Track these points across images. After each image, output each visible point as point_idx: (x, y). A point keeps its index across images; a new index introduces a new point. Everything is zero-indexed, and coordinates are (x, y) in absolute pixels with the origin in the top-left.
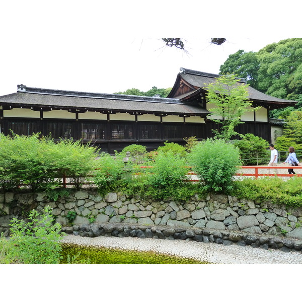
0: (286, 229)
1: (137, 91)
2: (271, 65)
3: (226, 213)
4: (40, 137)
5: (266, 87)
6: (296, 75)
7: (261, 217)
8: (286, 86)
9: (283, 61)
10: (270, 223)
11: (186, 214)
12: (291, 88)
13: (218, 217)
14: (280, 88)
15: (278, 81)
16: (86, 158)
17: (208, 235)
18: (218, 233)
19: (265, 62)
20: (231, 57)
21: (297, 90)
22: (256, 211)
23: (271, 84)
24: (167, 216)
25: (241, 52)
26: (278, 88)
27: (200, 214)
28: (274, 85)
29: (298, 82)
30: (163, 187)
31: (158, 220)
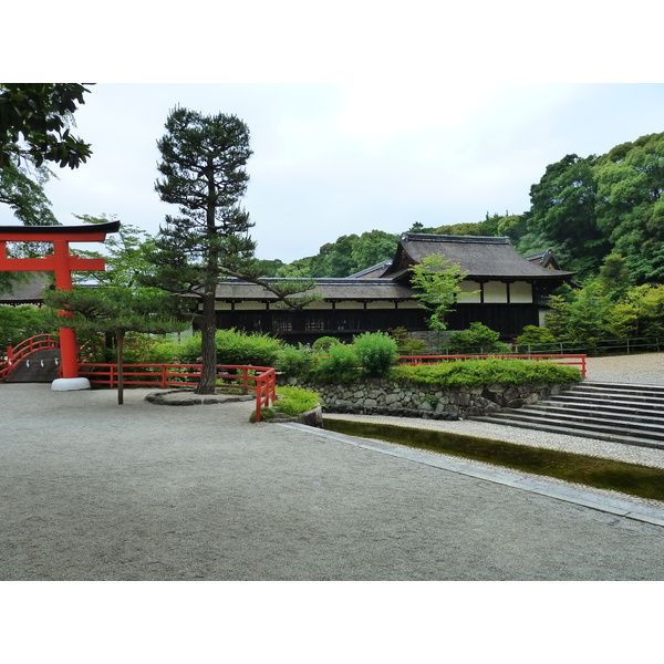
0: (417, 402)
1: (381, 235)
2: (616, 188)
3: (378, 392)
4: (236, 331)
5: (610, 226)
6: (657, 206)
7: (402, 394)
8: (642, 226)
9: (636, 179)
10: (407, 399)
11: (349, 394)
12: (650, 230)
13: (373, 396)
14: (632, 228)
15: (628, 216)
16: (274, 349)
17: (363, 409)
18: (370, 407)
19: (605, 182)
20: (551, 169)
21: (658, 233)
22: (398, 390)
23: (618, 223)
24: (335, 397)
25: (569, 159)
26: (628, 230)
27: (360, 394)
28: (623, 224)
29: (658, 219)
30: (332, 372)
31: (328, 400)
